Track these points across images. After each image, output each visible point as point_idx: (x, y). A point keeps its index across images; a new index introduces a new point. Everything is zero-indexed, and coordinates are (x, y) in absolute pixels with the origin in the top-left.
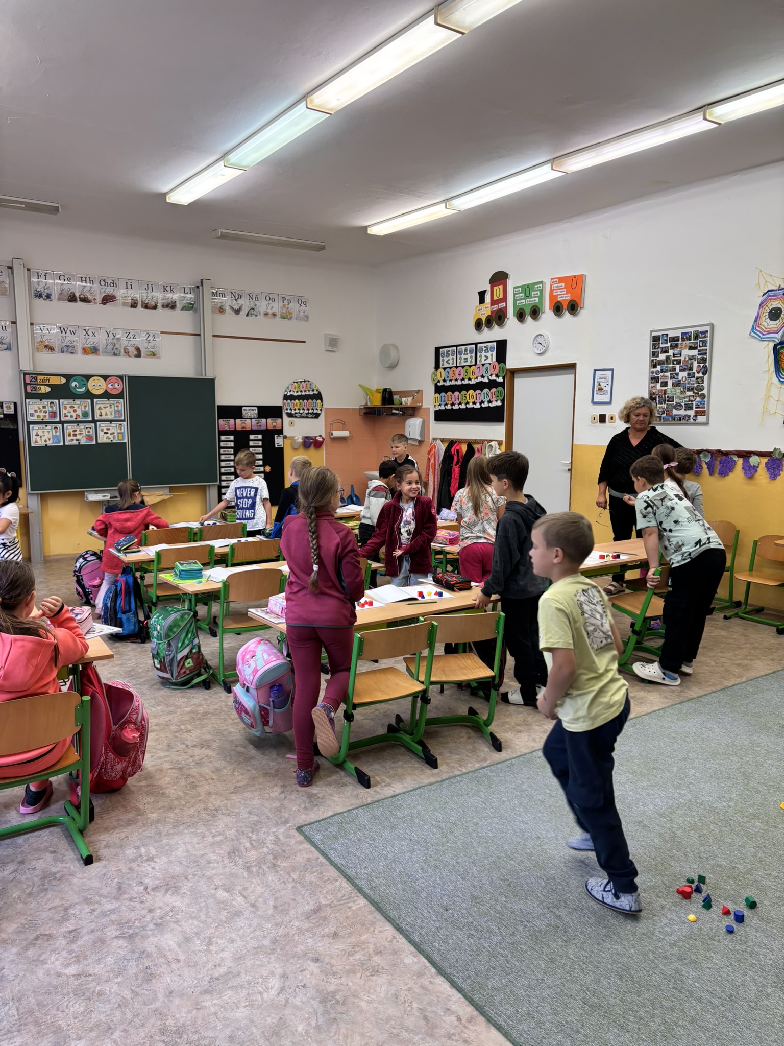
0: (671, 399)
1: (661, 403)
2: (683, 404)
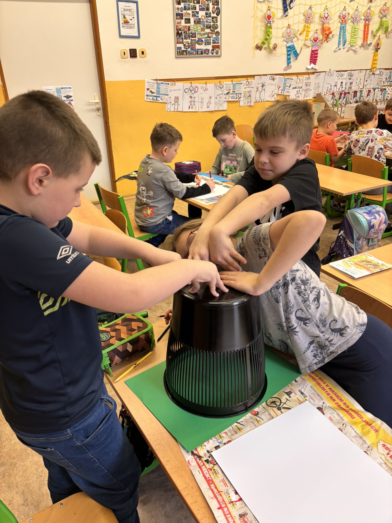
0: (194, 35)
1: (186, 38)
2: (203, 40)
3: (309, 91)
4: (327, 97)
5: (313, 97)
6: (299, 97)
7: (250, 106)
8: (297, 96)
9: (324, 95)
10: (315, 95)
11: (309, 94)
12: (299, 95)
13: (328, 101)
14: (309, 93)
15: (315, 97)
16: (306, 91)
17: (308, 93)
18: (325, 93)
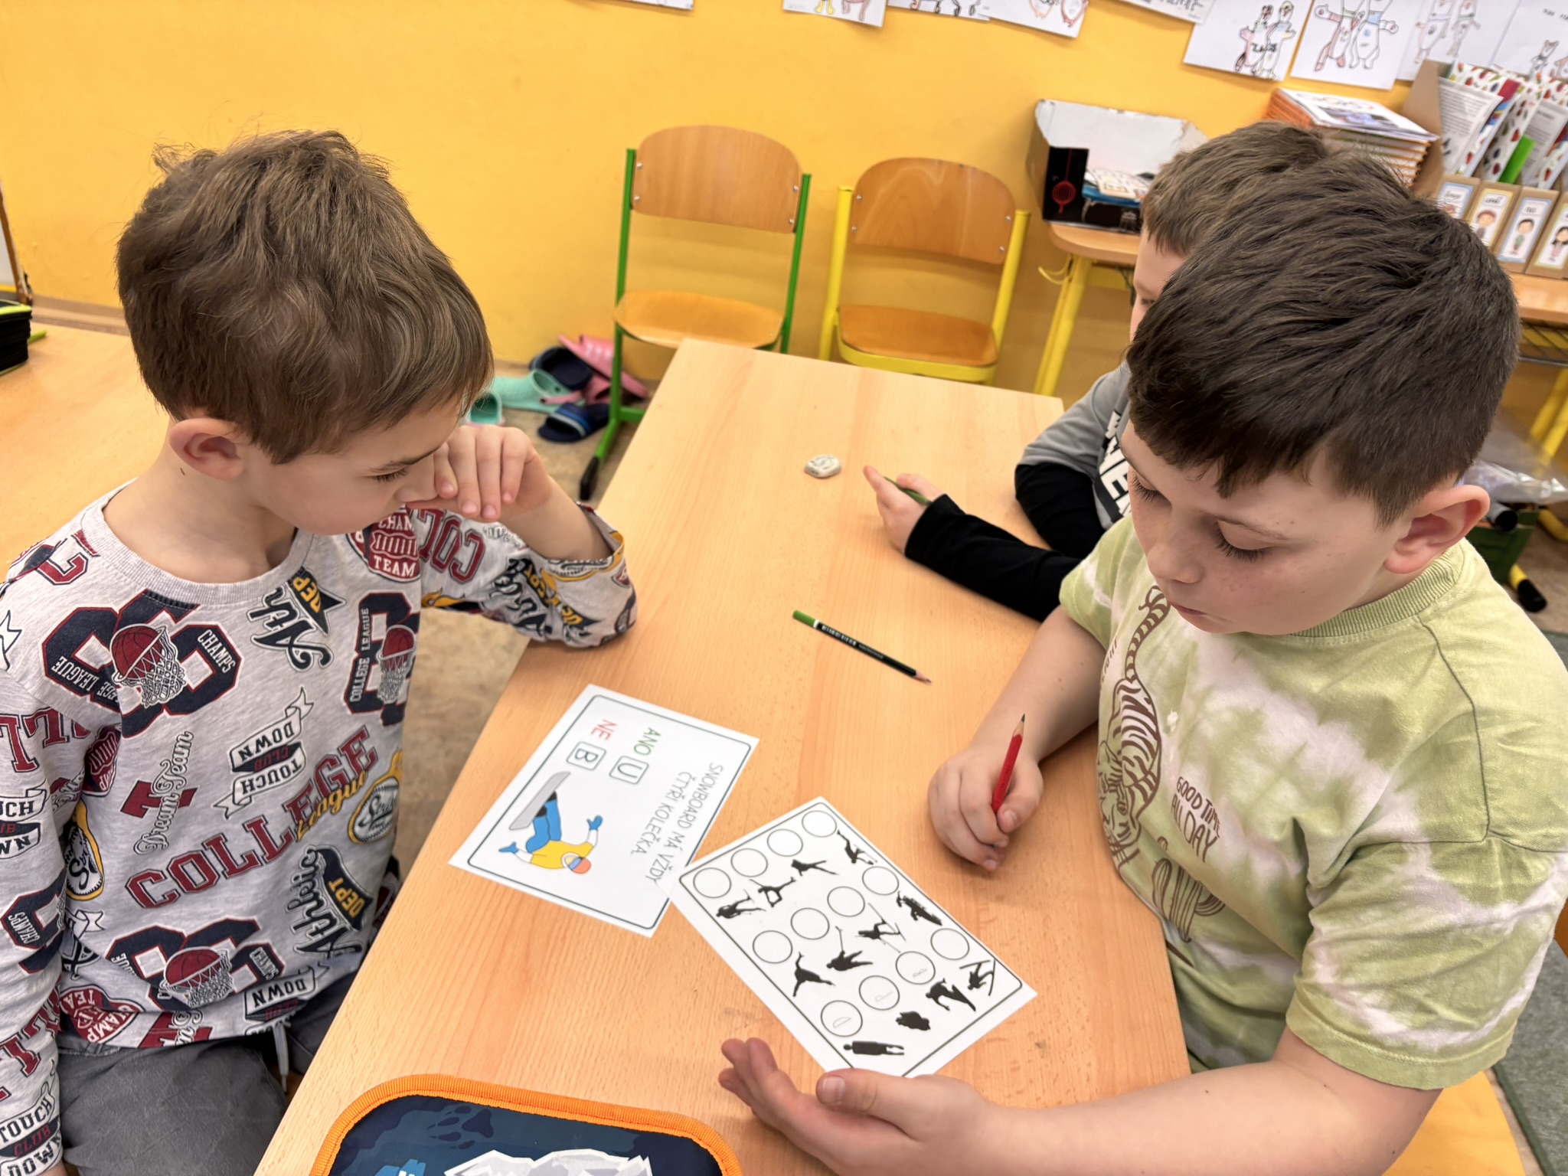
3: (1373, 29)
4: (1469, 97)
5: (1398, 82)
6: (1273, 48)
7: (861, 26)
8: (1260, 39)
9: (1462, 83)
10: (1410, 72)
11: (1363, 53)
12: (1277, 37)
13: (1466, 125)
14: (1371, 40)
15: (1408, 84)
16: (1346, 23)
17: (1361, 39)
18: (1476, 74)
